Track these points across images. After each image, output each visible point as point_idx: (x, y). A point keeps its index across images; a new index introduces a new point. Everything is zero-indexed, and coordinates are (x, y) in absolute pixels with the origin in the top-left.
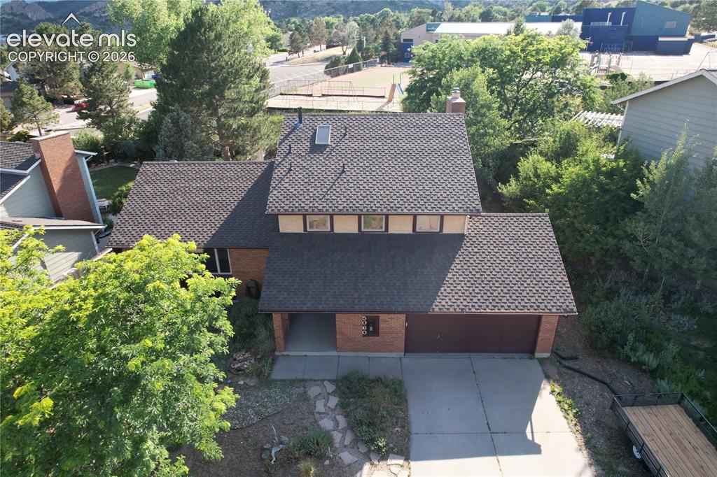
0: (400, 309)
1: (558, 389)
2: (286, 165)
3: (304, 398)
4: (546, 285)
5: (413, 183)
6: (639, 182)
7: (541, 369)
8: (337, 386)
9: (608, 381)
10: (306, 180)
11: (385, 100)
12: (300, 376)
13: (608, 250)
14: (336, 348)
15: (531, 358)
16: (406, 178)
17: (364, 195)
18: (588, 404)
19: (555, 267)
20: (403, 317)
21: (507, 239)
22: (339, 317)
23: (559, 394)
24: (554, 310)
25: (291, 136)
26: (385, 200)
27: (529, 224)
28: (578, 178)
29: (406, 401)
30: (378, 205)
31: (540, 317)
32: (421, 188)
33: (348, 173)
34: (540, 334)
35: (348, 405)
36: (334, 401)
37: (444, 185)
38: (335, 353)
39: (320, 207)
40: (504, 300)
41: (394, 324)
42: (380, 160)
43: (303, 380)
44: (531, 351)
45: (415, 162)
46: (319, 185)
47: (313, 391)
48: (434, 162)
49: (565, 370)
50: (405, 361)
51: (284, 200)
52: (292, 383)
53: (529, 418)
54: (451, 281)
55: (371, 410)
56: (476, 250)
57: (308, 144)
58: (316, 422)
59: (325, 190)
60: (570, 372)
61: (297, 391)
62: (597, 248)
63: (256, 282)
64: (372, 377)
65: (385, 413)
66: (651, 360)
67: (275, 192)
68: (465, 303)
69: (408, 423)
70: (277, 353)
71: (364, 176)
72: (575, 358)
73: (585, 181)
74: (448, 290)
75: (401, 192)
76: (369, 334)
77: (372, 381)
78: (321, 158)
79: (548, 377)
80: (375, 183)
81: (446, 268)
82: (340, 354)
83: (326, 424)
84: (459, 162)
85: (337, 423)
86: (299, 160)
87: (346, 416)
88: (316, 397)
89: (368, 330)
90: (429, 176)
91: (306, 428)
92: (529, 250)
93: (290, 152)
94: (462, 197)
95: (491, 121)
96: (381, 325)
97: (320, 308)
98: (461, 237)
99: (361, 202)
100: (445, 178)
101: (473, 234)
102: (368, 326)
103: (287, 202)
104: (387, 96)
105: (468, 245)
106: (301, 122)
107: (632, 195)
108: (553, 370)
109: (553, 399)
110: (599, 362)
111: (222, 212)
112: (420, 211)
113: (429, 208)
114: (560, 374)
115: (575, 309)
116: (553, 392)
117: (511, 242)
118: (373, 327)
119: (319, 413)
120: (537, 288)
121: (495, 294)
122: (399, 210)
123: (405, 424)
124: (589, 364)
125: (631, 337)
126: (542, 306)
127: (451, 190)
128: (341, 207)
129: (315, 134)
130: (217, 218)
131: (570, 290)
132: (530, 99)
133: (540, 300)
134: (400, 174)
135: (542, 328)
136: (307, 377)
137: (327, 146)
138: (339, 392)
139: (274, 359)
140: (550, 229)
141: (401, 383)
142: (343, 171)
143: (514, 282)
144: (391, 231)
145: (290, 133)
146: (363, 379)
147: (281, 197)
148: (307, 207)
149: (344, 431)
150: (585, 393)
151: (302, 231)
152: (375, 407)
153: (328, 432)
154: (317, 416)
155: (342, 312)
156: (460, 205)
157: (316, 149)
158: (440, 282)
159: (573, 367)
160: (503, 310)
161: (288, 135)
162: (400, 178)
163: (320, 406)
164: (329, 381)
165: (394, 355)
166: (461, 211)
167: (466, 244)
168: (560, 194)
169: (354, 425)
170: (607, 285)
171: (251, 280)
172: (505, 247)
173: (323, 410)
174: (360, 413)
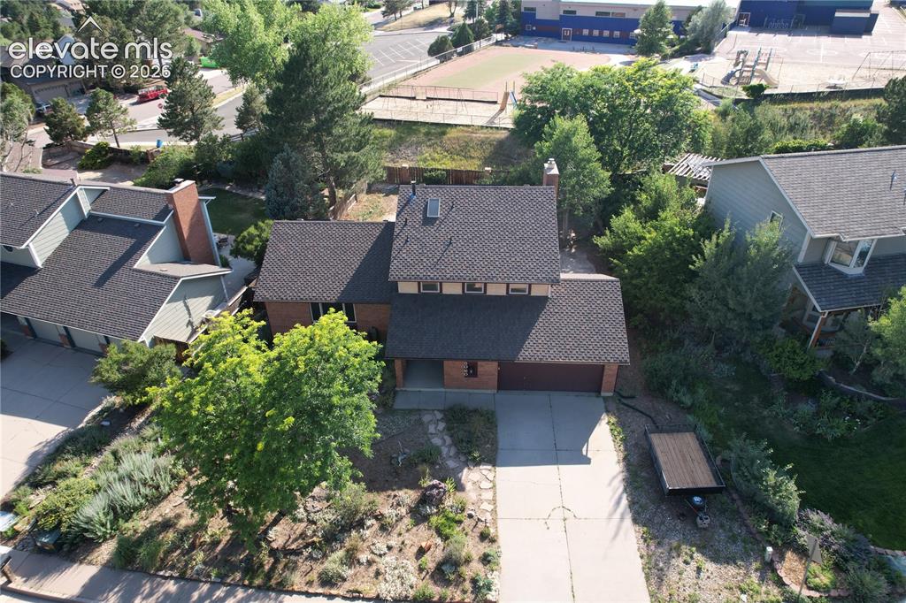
0: (493, 358)
1: (613, 420)
2: (403, 236)
3: (420, 423)
4: (609, 341)
5: (508, 255)
6: (694, 257)
7: (603, 405)
8: (445, 414)
9: (653, 415)
10: (420, 251)
11: (498, 107)
12: (415, 406)
13: (675, 308)
14: (443, 386)
15: (597, 397)
16: (502, 250)
17: (467, 265)
18: (633, 432)
19: (618, 326)
20: (496, 364)
21: (583, 302)
22: (446, 363)
23: (613, 424)
24: (612, 361)
25: (407, 208)
26: (484, 270)
27: (602, 288)
28: (655, 243)
29: (496, 426)
30: (478, 274)
31: (604, 366)
32: (513, 259)
33: (455, 245)
34: (604, 378)
35: (453, 428)
36: (442, 426)
37: (532, 257)
38: (443, 390)
39: (432, 276)
40: (574, 352)
41: (489, 369)
42: (481, 233)
43: (419, 410)
44: (598, 391)
45: (510, 236)
46: (430, 256)
47: (426, 418)
48: (525, 236)
49: (622, 406)
50: (497, 396)
51: (403, 269)
52: (411, 411)
53: (586, 440)
54: (534, 336)
55: (469, 432)
56: (556, 311)
57: (421, 216)
58: (429, 440)
59: (435, 260)
60: (626, 408)
61: (413, 418)
62: (665, 305)
63: (376, 329)
64: (471, 408)
65: (479, 435)
66: (687, 400)
67: (395, 261)
68: (543, 354)
69: (497, 442)
70: (397, 389)
71: (468, 248)
72: (632, 397)
73: (660, 247)
74: (531, 344)
75: (497, 263)
76: (470, 375)
77: (471, 412)
78: (432, 230)
79: (608, 412)
80: (476, 254)
81: (531, 325)
82: (447, 390)
83: (436, 441)
84: (546, 236)
85: (445, 441)
86: (414, 232)
87: (451, 436)
88: (429, 422)
89: (469, 372)
90: (521, 248)
91: (422, 444)
92: (599, 311)
93: (406, 224)
94: (546, 269)
95: (591, 172)
96: (480, 369)
97: (432, 356)
98: (545, 298)
99: (465, 272)
100: (534, 251)
101: (555, 297)
102: (469, 369)
103: (405, 271)
104: (500, 101)
105: (551, 306)
106: (414, 194)
107: (690, 266)
108: (613, 406)
109: (608, 428)
110: (651, 401)
111: (347, 270)
112: (511, 280)
113: (519, 277)
114: (618, 409)
115: (628, 361)
116: (609, 422)
117: (585, 304)
118: (473, 370)
119: (432, 434)
120: (601, 343)
121: (568, 347)
122: (495, 279)
123: (494, 443)
124: (643, 403)
125: (674, 382)
126: (603, 358)
127: (538, 262)
128: (448, 276)
129: (426, 206)
130: (344, 276)
131: (627, 345)
132: (642, 135)
133: (602, 353)
134: (497, 246)
135: (605, 374)
136: (421, 408)
137: (437, 218)
138: (446, 419)
139: (395, 393)
140: (619, 293)
141: (493, 413)
142: (451, 243)
143: (584, 337)
144: (489, 293)
145: (406, 205)
146: (464, 409)
147: (401, 266)
148: (421, 276)
149: (450, 446)
150: (634, 423)
151: (417, 292)
152: (472, 430)
153: (437, 447)
154: (430, 436)
155: (448, 359)
156: (544, 276)
157: (428, 221)
158: (526, 336)
159: (630, 404)
160: (572, 360)
161: (404, 207)
162: (497, 250)
163: (432, 429)
164: (438, 410)
165: (489, 392)
166: (544, 280)
167: (549, 305)
168: (639, 256)
169: (457, 442)
170: (676, 336)
171: (373, 328)
172: (580, 309)
173: (434, 432)
174: (461, 434)
